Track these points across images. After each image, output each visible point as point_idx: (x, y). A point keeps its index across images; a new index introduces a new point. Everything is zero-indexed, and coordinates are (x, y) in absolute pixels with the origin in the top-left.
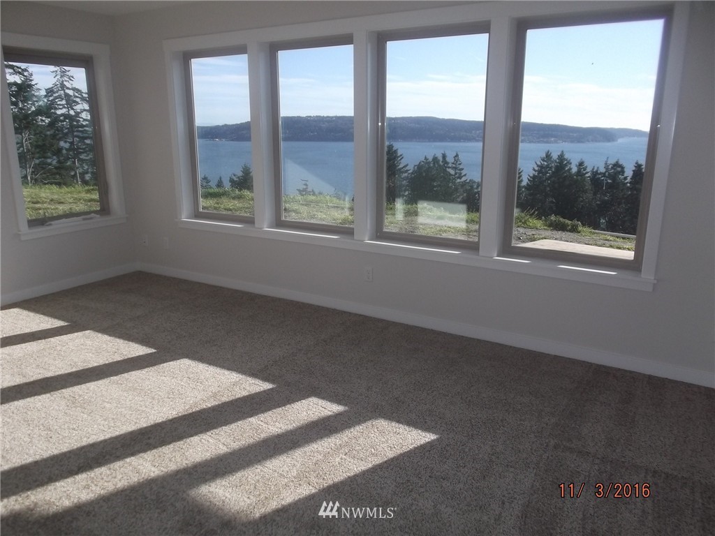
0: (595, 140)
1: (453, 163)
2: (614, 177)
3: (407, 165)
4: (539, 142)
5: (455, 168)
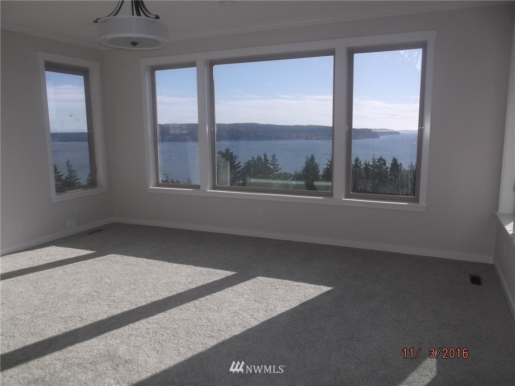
0: (365, 137)
2: (379, 167)
3: (240, 163)
5: (274, 164)
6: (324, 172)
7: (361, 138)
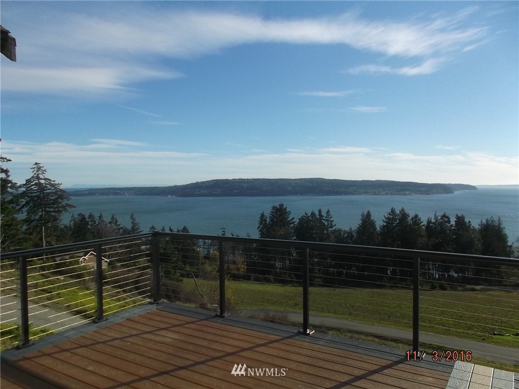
1: (326, 217)
2: (441, 224)
3: (294, 218)
4: (398, 195)
5: (328, 221)
6: (381, 229)
7: (433, 193)
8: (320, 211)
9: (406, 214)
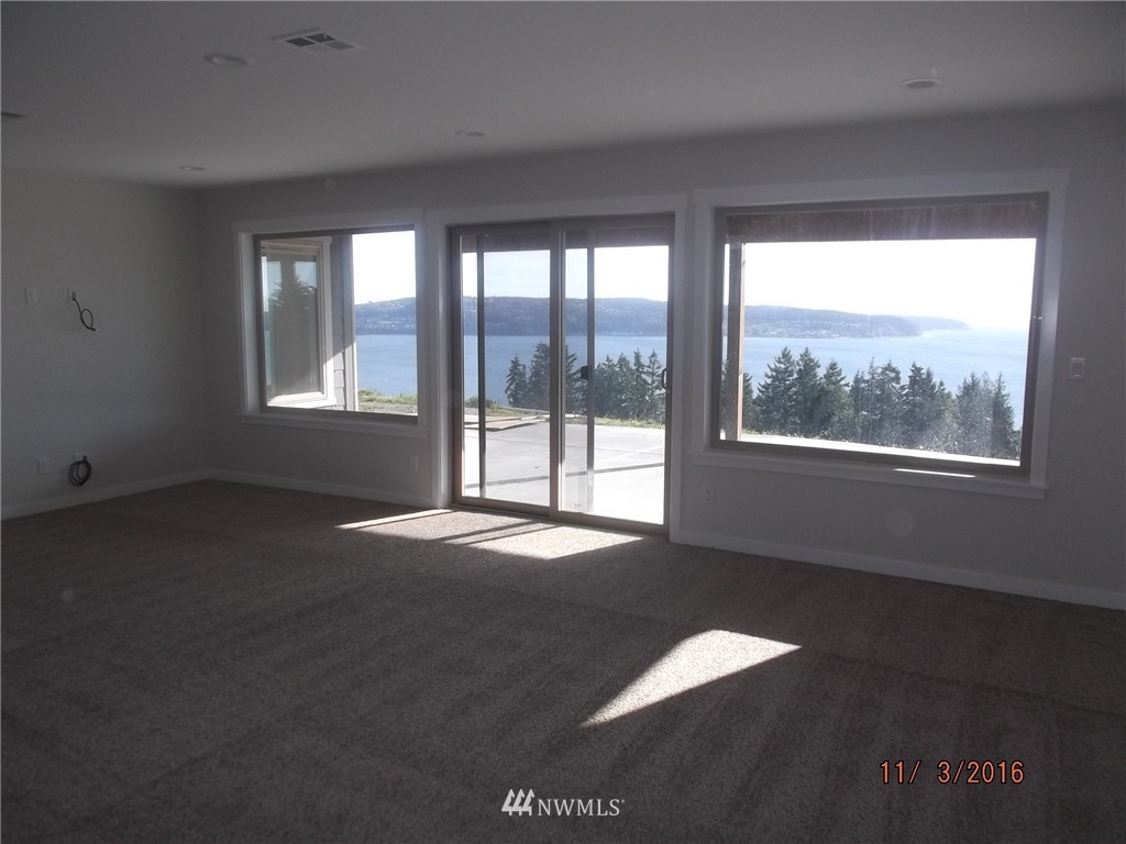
1: (649, 367)
4: (803, 336)
5: (652, 374)
8: (637, 357)
9: (812, 361)
